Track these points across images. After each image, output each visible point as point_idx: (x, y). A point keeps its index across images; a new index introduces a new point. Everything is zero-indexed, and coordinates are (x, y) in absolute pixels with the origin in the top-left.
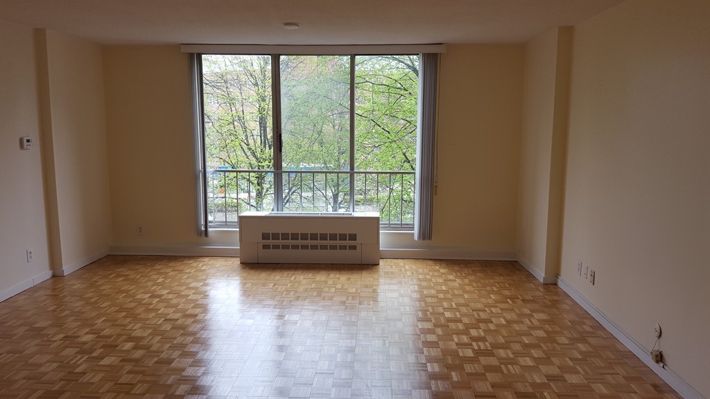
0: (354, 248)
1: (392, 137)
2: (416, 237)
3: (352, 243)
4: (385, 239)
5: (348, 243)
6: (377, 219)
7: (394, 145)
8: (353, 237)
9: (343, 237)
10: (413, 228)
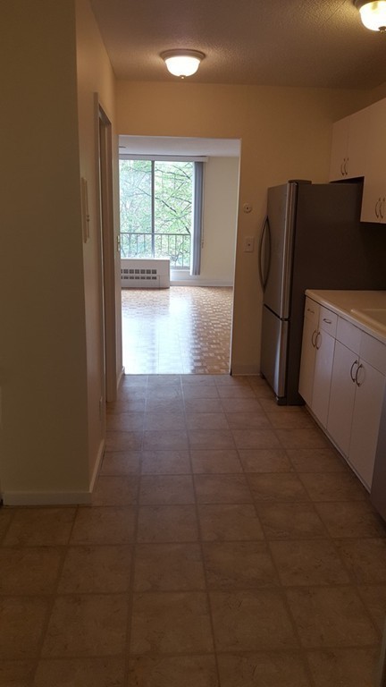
0: (155, 278)
1: (179, 215)
2: (191, 274)
3: (154, 275)
4: (173, 275)
5: (151, 275)
6: (169, 261)
7: (179, 221)
8: (155, 272)
9: (148, 272)
10: (189, 268)
